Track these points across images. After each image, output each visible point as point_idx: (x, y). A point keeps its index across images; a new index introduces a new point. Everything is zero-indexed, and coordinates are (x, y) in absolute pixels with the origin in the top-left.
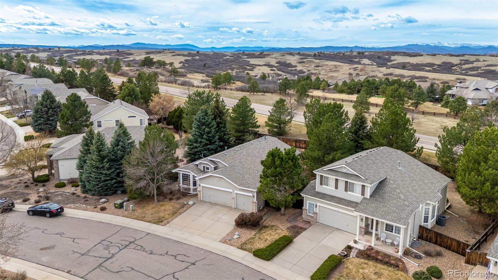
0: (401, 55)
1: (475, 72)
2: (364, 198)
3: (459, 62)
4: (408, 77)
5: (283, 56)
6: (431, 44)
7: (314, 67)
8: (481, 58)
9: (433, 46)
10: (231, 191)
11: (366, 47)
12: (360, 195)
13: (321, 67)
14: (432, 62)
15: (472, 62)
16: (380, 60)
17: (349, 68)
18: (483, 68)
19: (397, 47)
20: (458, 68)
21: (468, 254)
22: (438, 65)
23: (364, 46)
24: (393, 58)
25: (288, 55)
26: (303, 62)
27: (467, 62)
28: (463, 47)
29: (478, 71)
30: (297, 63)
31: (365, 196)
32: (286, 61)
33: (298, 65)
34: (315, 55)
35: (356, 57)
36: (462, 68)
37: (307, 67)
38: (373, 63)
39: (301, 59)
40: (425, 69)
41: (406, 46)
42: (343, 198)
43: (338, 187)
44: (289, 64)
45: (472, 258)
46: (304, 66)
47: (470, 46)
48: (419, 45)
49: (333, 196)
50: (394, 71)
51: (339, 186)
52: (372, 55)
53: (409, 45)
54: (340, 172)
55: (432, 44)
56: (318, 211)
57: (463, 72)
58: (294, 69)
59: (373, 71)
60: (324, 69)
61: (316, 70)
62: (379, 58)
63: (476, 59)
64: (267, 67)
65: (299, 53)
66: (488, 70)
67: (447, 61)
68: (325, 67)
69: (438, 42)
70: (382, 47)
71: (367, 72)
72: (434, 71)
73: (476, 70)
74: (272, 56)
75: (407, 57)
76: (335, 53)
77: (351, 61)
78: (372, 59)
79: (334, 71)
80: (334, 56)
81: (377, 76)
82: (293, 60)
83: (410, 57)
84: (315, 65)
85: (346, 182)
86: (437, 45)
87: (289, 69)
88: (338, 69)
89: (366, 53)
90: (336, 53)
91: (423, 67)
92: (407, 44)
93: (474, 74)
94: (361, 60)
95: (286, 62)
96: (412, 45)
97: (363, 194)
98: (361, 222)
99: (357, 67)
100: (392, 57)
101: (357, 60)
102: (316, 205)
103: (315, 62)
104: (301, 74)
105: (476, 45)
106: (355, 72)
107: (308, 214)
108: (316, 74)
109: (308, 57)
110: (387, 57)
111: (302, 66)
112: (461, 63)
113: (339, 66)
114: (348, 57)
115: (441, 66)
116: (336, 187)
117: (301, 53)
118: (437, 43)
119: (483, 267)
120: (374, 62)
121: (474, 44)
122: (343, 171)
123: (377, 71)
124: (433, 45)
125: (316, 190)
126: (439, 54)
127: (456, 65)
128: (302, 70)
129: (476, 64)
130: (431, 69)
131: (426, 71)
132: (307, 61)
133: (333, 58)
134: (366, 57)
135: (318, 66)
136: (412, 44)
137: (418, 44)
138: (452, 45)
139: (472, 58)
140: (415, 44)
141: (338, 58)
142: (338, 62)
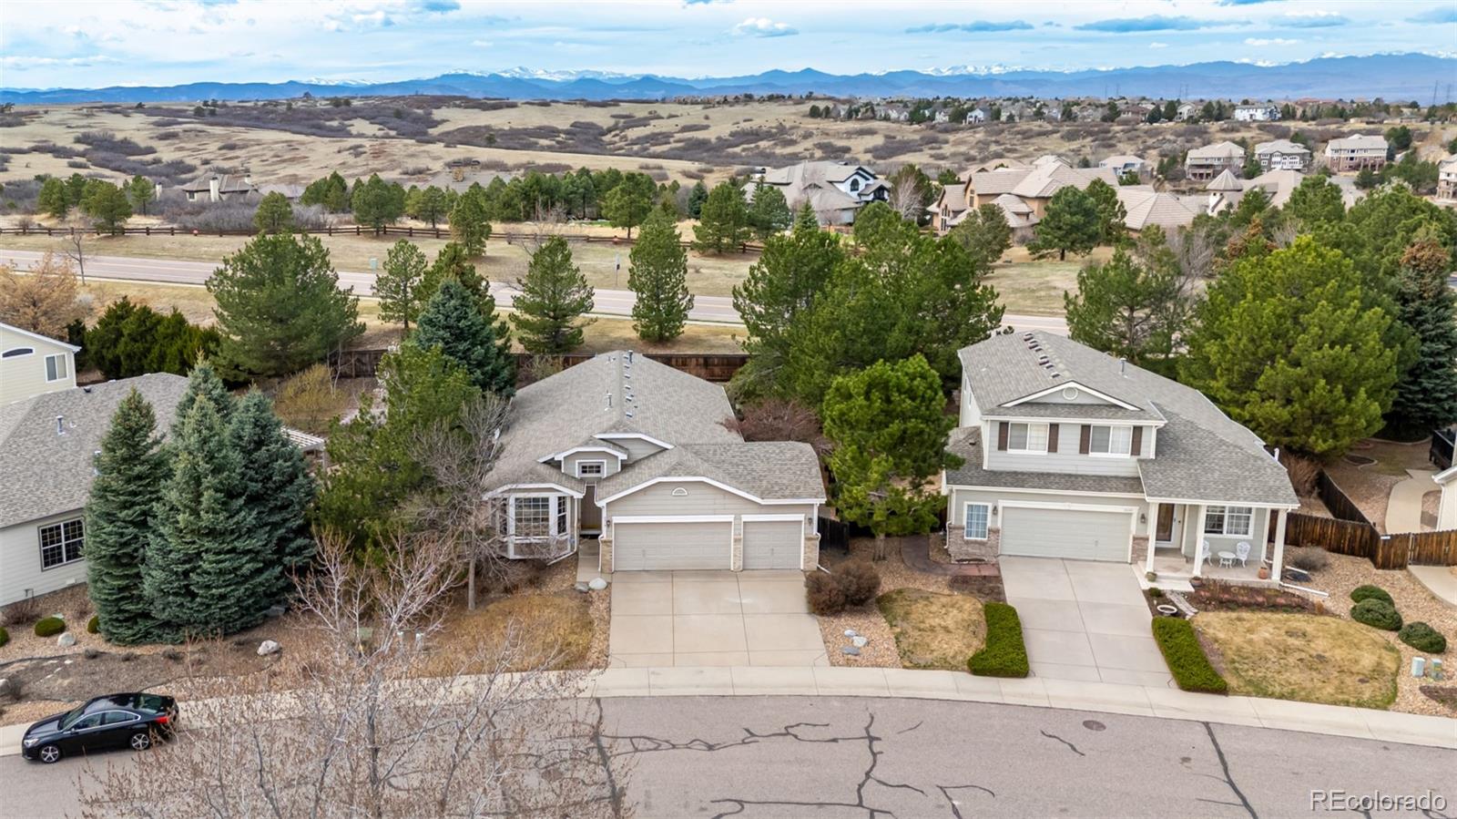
0: (459, 106)
1: (665, 148)
2: (1139, 460)
3: (612, 122)
4: (518, 167)
5: (88, 116)
6: (503, 74)
7: (220, 149)
8: (663, 110)
9: (508, 78)
10: (730, 518)
11: (323, 83)
12: (1128, 456)
13: (242, 148)
14: (545, 123)
15: (643, 122)
16: (404, 123)
17: (336, 150)
18: (678, 136)
19: (411, 83)
20: (617, 139)
21: (1384, 544)
22: (567, 132)
23: (315, 82)
24: (438, 114)
25: (104, 114)
26: (174, 136)
27: (631, 122)
28: (584, 82)
29: (669, 143)
30: (152, 138)
31: (1143, 455)
32: (110, 133)
33: (154, 144)
34: (199, 113)
35: (328, 115)
36: (625, 136)
37: (194, 150)
38: (386, 131)
39: (158, 124)
40: (537, 143)
41: (436, 78)
42: (1074, 473)
43: (1059, 446)
44: (122, 142)
45: (1395, 554)
46: (181, 149)
47: (601, 78)
48: (473, 76)
49: (1042, 474)
50: (470, 151)
51: (1059, 441)
52: (375, 106)
53: (444, 76)
54: (1054, 404)
55: (505, 72)
56: (999, 525)
57: (636, 148)
58: (149, 157)
59: (412, 156)
60: (256, 156)
61: (230, 158)
62: (399, 114)
63: (650, 113)
64: (50, 155)
65: (140, 105)
66: (690, 139)
67: (582, 120)
68: (257, 148)
69: (521, 68)
70: (369, 83)
71: (395, 157)
72: (562, 148)
73: (663, 140)
74: (47, 118)
75: (476, 110)
76: (261, 103)
77: (320, 127)
78: (380, 119)
79: (292, 160)
80: (260, 112)
81: (428, 169)
82: (133, 128)
83: (484, 110)
84: (220, 144)
85: (1085, 429)
86: (517, 76)
87: (132, 158)
88: (301, 153)
89: (355, 103)
90: (264, 105)
91: (532, 139)
92: (439, 74)
93: (664, 152)
94: (346, 123)
95: (113, 136)
96: (452, 75)
97: (1136, 450)
98: (1142, 526)
99: (361, 146)
100: (435, 111)
101: (335, 123)
102: (995, 509)
103: (214, 135)
104: (185, 173)
105: (613, 74)
106: (358, 159)
107: (966, 538)
108: (236, 172)
109: (180, 120)
110: (420, 111)
111: (172, 148)
112: (617, 124)
113: (302, 143)
114: (305, 116)
115: (574, 135)
116: (1053, 447)
117: (147, 105)
118: (517, 70)
119: (1422, 567)
120: (390, 129)
121: (608, 74)
122: (1064, 402)
123: (425, 155)
124: (508, 75)
125: (985, 468)
126: (557, 102)
127: (609, 130)
128: (182, 162)
129: (655, 127)
130: (554, 143)
131: (543, 149)
132: (185, 131)
133: (258, 119)
134: (358, 114)
135: (232, 147)
136: (453, 72)
137: (470, 73)
138: (557, 75)
139: (640, 111)
140: (461, 72)
141: (272, 119)
142: (285, 130)
